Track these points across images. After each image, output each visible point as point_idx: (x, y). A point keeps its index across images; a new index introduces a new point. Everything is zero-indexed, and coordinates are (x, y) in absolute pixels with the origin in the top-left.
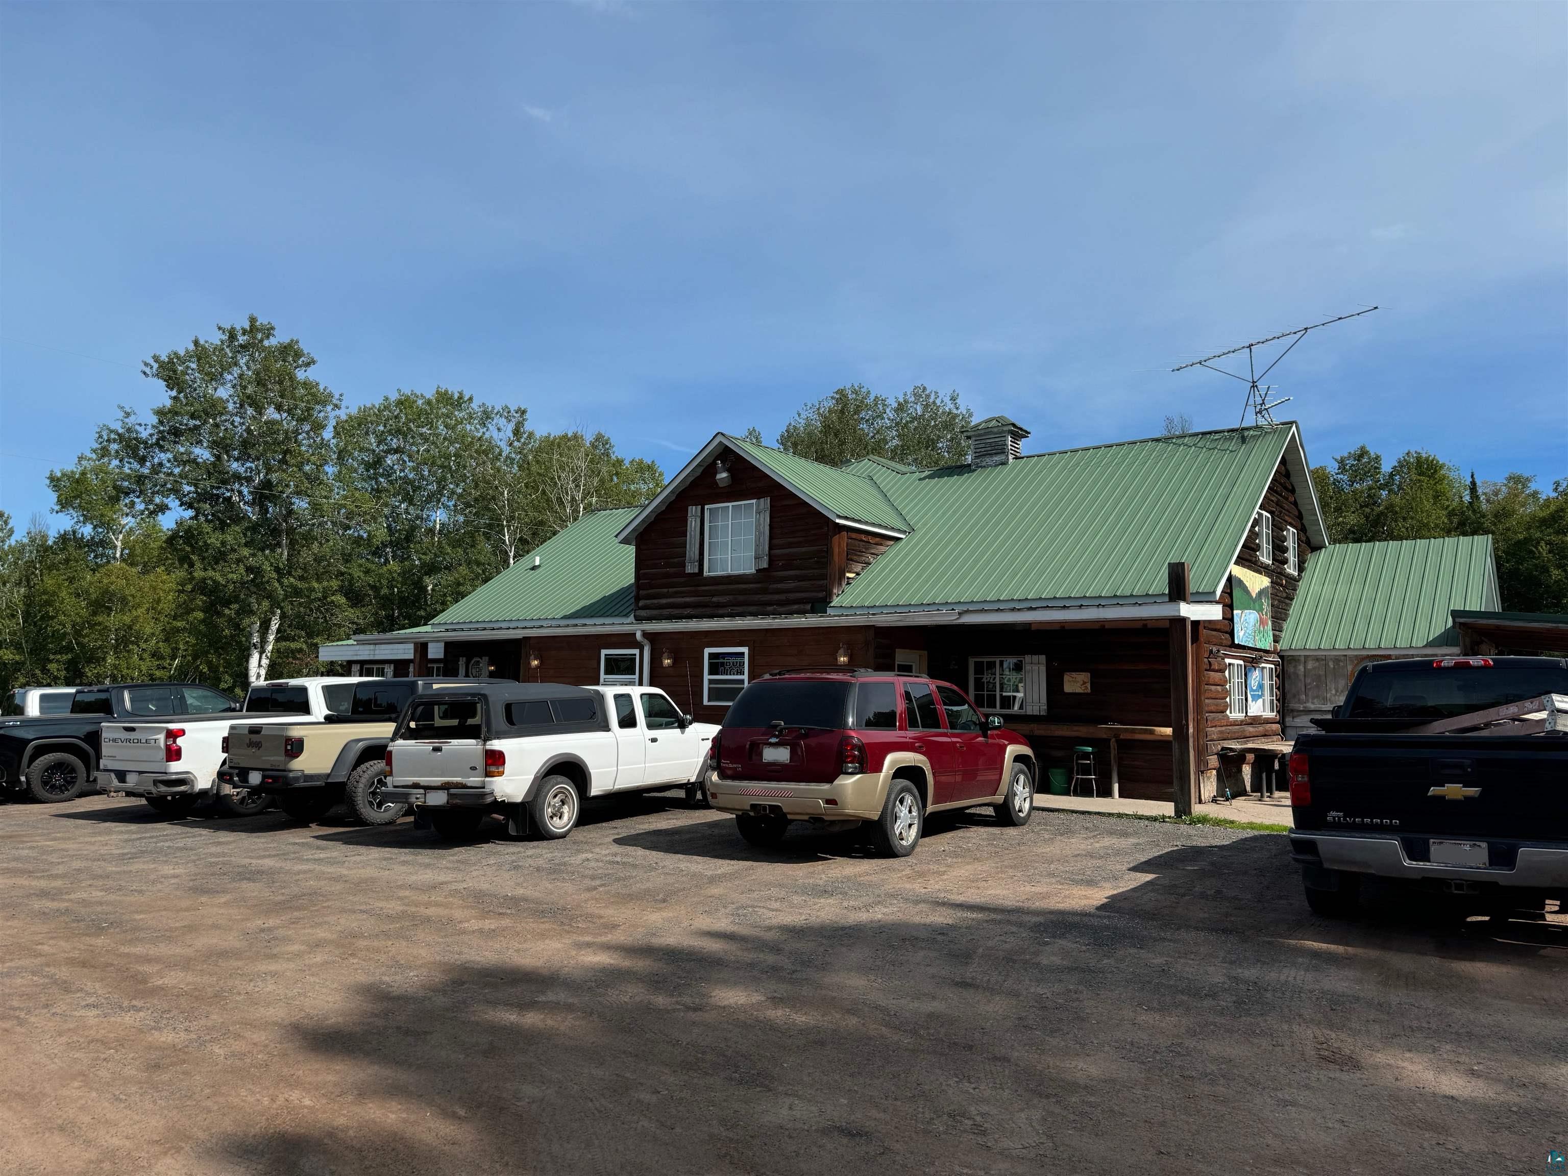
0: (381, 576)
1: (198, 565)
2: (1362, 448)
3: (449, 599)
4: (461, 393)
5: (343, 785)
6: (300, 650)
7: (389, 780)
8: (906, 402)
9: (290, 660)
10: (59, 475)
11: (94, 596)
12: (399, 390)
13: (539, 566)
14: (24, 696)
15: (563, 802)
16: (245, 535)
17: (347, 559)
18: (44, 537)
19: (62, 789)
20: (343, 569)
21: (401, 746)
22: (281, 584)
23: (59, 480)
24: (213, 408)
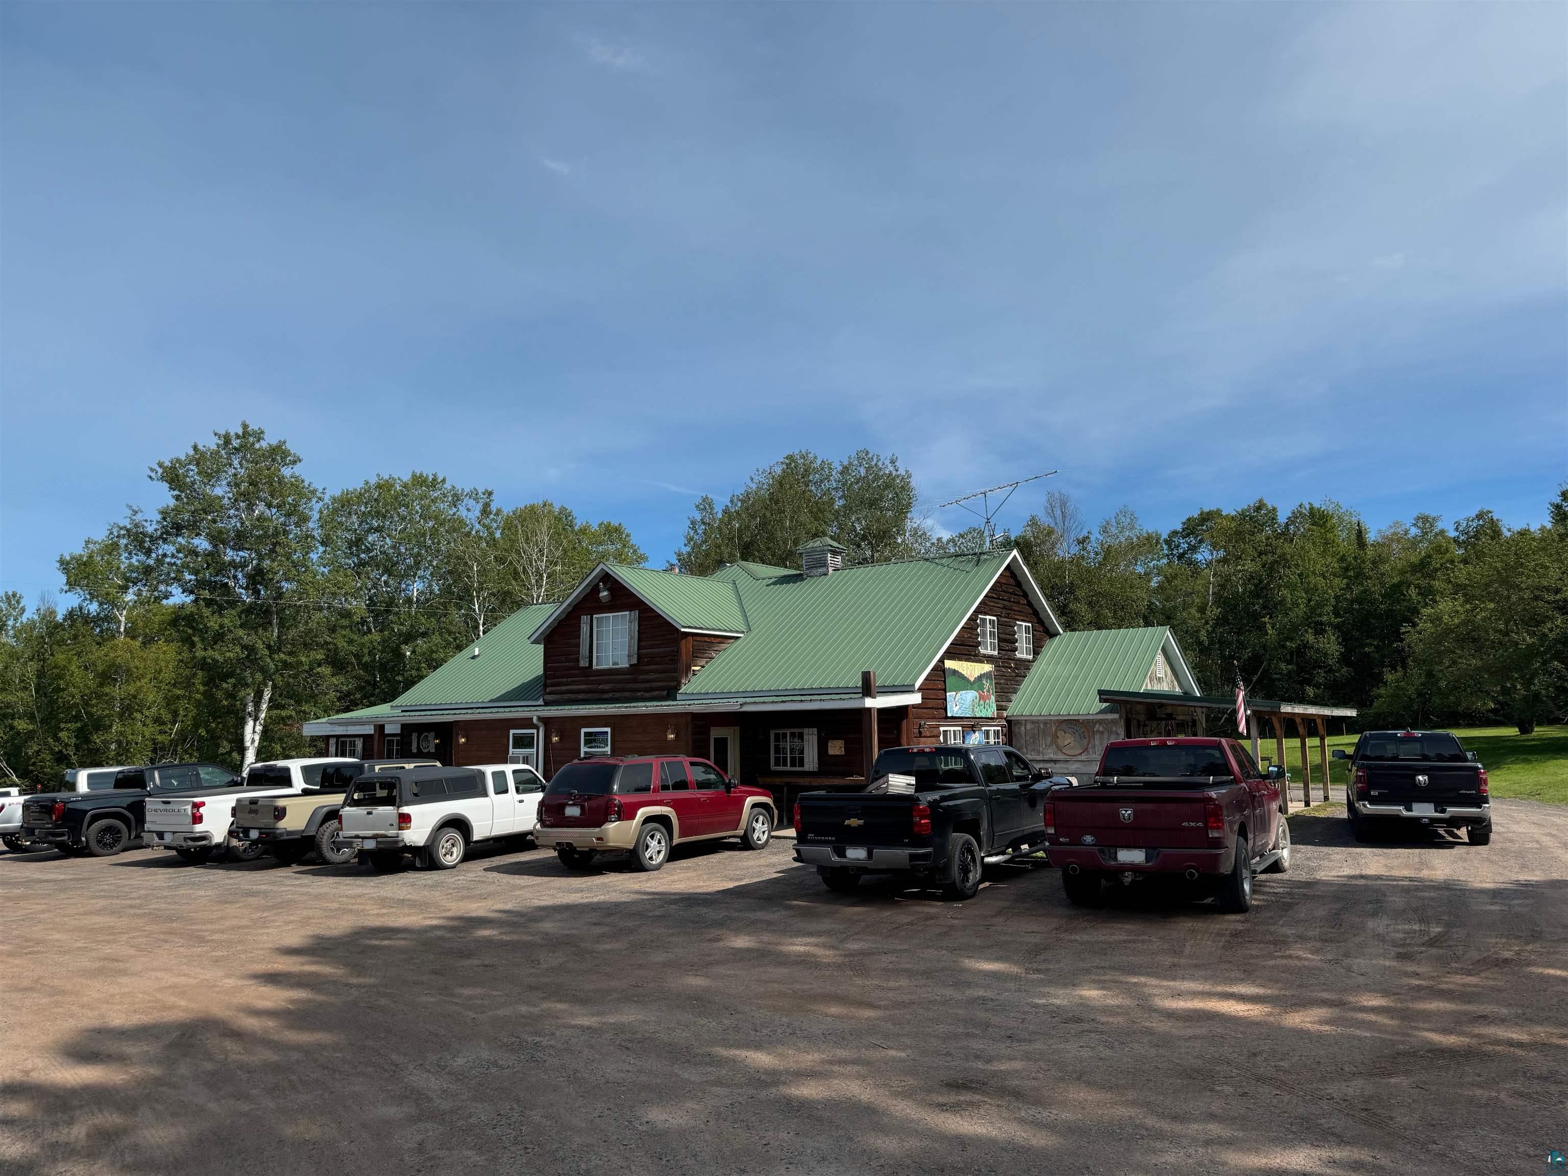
0: (363, 645)
1: (199, 645)
2: (1260, 501)
3: (423, 665)
4: (435, 475)
5: (313, 837)
6: (291, 717)
7: (340, 833)
8: (850, 464)
9: (281, 726)
10: (68, 558)
11: (100, 669)
12: (378, 475)
13: (478, 656)
14: (75, 776)
15: (453, 845)
16: (240, 618)
17: (333, 630)
18: (53, 613)
19: (111, 846)
20: (329, 639)
21: (347, 811)
22: (273, 659)
23: (68, 563)
24: (211, 506)
